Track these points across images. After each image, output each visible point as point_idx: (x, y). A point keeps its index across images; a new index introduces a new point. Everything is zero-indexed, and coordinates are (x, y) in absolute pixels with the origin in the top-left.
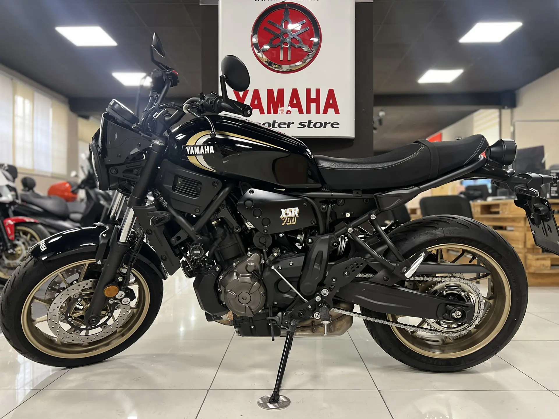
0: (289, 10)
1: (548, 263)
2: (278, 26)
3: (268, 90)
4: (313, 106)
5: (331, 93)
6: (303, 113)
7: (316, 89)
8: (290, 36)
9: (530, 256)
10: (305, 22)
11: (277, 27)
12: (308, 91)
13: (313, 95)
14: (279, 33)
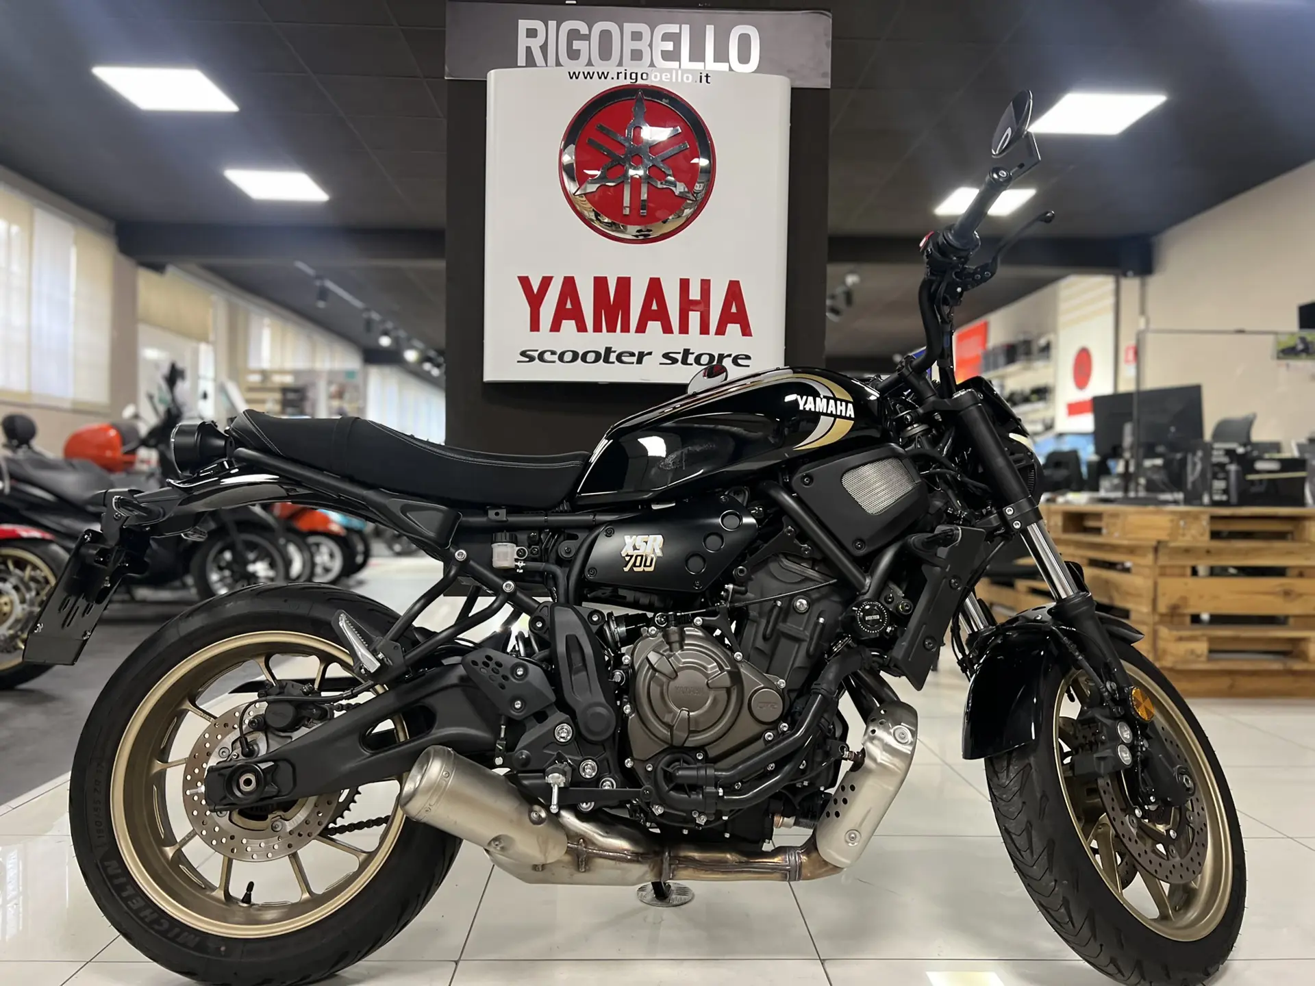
0: (645, 102)
1: (1202, 647)
2: (620, 138)
3: (596, 279)
4: (694, 318)
5: (734, 291)
6: (672, 333)
7: (702, 281)
8: (646, 161)
9: (1164, 631)
10: (680, 131)
11: (619, 140)
12: (685, 284)
13: (695, 294)
14: (623, 155)
